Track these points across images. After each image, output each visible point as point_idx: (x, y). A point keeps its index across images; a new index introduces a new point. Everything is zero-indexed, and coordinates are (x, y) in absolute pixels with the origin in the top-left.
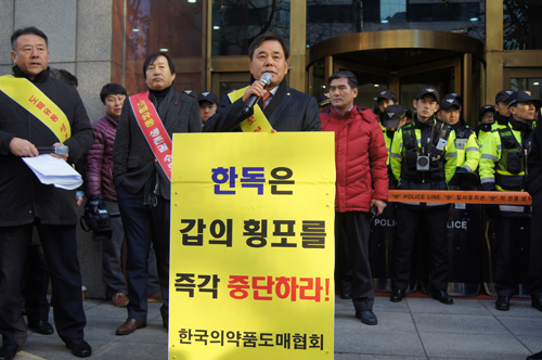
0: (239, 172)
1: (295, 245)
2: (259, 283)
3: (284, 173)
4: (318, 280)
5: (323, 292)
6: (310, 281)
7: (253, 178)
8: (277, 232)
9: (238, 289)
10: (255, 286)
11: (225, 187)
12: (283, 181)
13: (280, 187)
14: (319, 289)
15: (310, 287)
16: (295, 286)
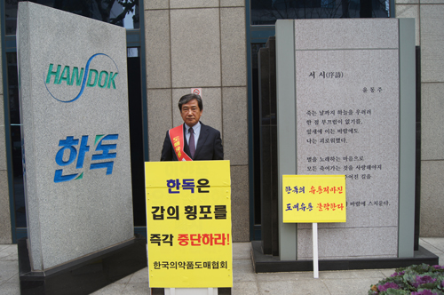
0: (181, 182)
1: (211, 218)
2: (194, 237)
3: (204, 182)
4: (223, 235)
5: (226, 241)
6: (219, 235)
7: (188, 185)
8: (202, 212)
9: (183, 241)
10: (192, 239)
11: (174, 189)
12: (204, 185)
13: (202, 189)
14: (224, 239)
15: (220, 238)
16: (212, 238)
